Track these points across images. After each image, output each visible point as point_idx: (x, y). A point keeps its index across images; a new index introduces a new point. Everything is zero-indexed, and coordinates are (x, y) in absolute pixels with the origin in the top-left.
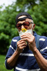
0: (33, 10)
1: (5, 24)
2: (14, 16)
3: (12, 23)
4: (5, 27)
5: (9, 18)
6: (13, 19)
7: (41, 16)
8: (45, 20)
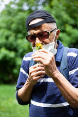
0: (52, 7)
1: (7, 33)
2: (20, 20)
3: (17, 31)
4: (7, 38)
5: (12, 23)
6: (18, 24)
7: (66, 16)
8: (72, 22)
